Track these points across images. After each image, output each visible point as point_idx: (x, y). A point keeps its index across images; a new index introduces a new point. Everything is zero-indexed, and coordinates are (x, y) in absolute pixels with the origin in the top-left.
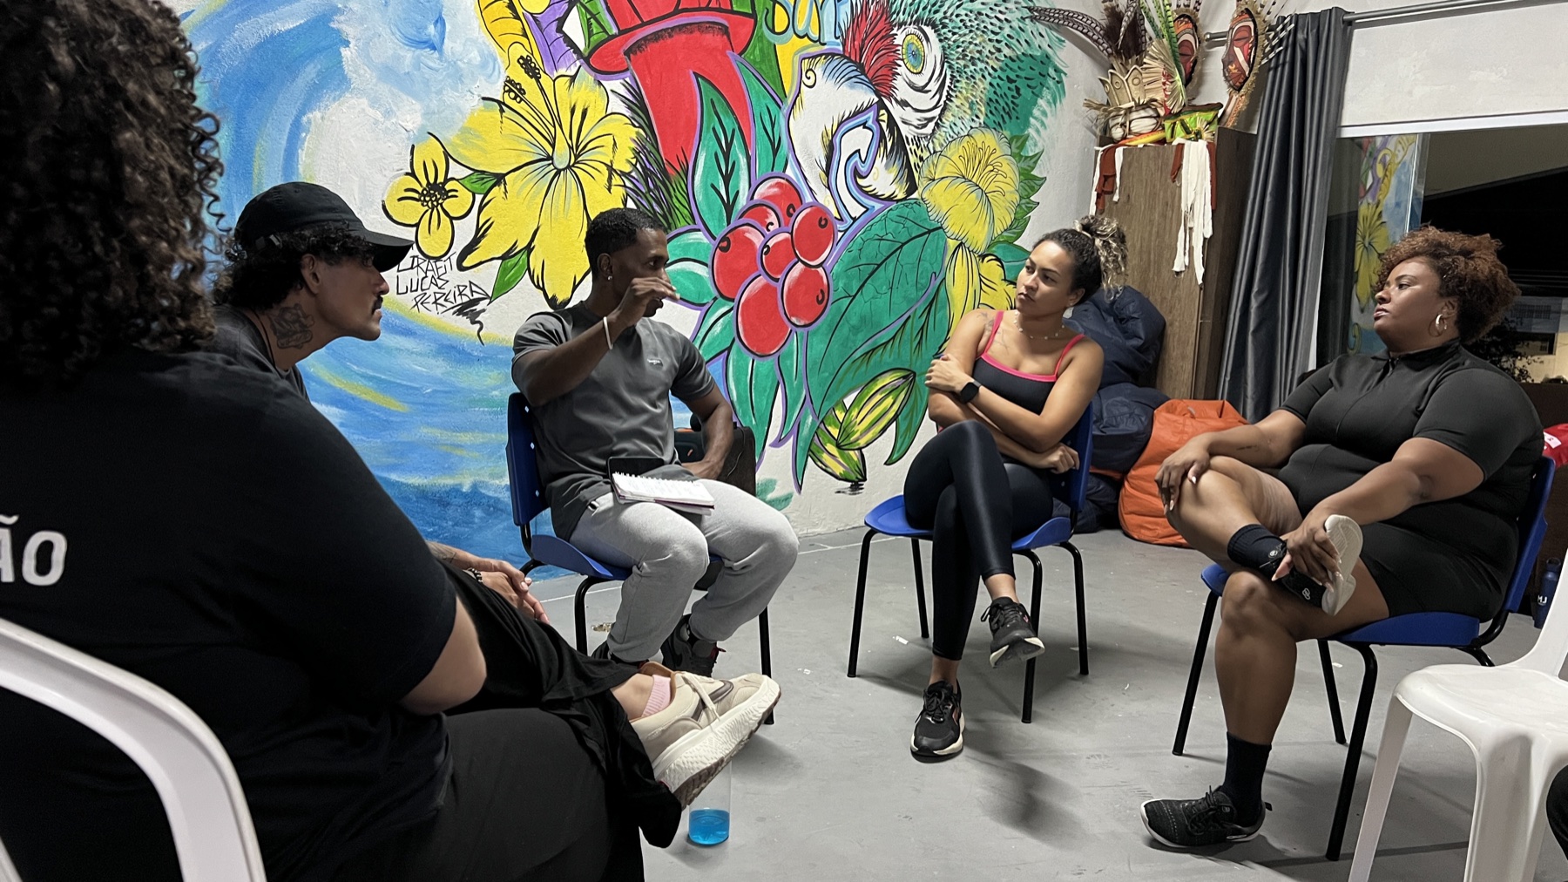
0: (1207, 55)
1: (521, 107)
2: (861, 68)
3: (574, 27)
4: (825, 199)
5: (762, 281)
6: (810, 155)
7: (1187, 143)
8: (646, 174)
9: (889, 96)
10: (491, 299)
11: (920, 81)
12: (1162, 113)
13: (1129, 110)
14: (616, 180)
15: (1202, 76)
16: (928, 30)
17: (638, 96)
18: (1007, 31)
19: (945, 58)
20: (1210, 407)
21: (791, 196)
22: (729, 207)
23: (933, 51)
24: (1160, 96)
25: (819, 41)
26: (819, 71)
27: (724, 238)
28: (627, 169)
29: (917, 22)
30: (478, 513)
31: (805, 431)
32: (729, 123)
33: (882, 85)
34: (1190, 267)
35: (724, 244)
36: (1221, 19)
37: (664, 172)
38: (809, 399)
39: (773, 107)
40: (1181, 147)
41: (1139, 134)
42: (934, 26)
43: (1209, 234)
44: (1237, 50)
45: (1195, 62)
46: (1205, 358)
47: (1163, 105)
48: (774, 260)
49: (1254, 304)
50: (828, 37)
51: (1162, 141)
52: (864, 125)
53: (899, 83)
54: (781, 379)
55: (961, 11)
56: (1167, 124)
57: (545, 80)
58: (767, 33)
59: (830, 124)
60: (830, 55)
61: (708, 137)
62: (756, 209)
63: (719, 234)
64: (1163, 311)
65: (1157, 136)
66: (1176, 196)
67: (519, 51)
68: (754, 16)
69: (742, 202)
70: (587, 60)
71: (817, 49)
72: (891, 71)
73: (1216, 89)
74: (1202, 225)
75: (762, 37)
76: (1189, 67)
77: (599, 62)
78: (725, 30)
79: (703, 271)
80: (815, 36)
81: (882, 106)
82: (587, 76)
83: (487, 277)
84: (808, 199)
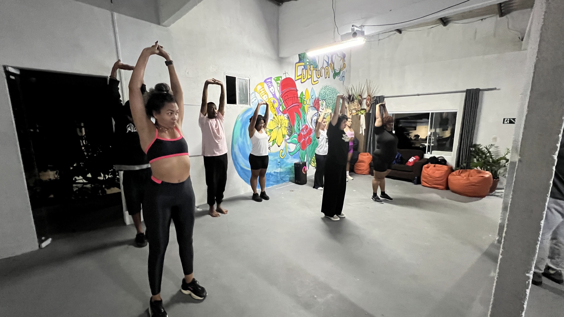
0: (363, 101)
1: (275, 120)
2: (315, 108)
3: (281, 109)
4: (311, 127)
5: (303, 139)
6: (309, 121)
7: (361, 115)
8: (289, 127)
9: (319, 111)
10: (271, 146)
11: (323, 108)
12: (357, 110)
13: (352, 110)
14: (286, 128)
15: (362, 104)
16: (324, 101)
17: (288, 117)
18: (334, 99)
19: (326, 104)
20: (366, 154)
21: (307, 127)
22: (299, 130)
23: (324, 104)
24: (356, 108)
25: (310, 105)
26: (310, 109)
27: (299, 134)
28: (287, 126)
29: (322, 100)
30: (270, 176)
31: (309, 161)
32: (299, 118)
33: (318, 110)
34: (362, 133)
35: (299, 135)
36: (365, 96)
37: (291, 126)
38: (310, 156)
39: (304, 115)
40: (360, 115)
41: (354, 113)
42: (324, 100)
43: (365, 128)
44: (368, 101)
45: (361, 102)
46: (365, 146)
47: (357, 109)
48: (305, 136)
49: (372, 138)
50: (311, 104)
51: (357, 114)
52: (316, 116)
53: (320, 109)
54: (306, 153)
55: (328, 97)
56: (358, 112)
57: (277, 116)
58: (304, 105)
59: (312, 116)
60: (311, 107)
61: (297, 120)
62: (303, 130)
63: (298, 134)
64: (358, 139)
65: (356, 113)
66: (360, 122)
67: (274, 113)
68: (302, 103)
69: (301, 129)
70: (282, 113)
71: (310, 106)
72: (319, 107)
73: (365, 106)
74: (364, 127)
75: (303, 106)
76: (360, 103)
77: (284, 113)
78: (298, 105)
79: (296, 139)
80: (309, 104)
81: (318, 112)
82: (282, 115)
83: (271, 144)
84: (309, 127)
